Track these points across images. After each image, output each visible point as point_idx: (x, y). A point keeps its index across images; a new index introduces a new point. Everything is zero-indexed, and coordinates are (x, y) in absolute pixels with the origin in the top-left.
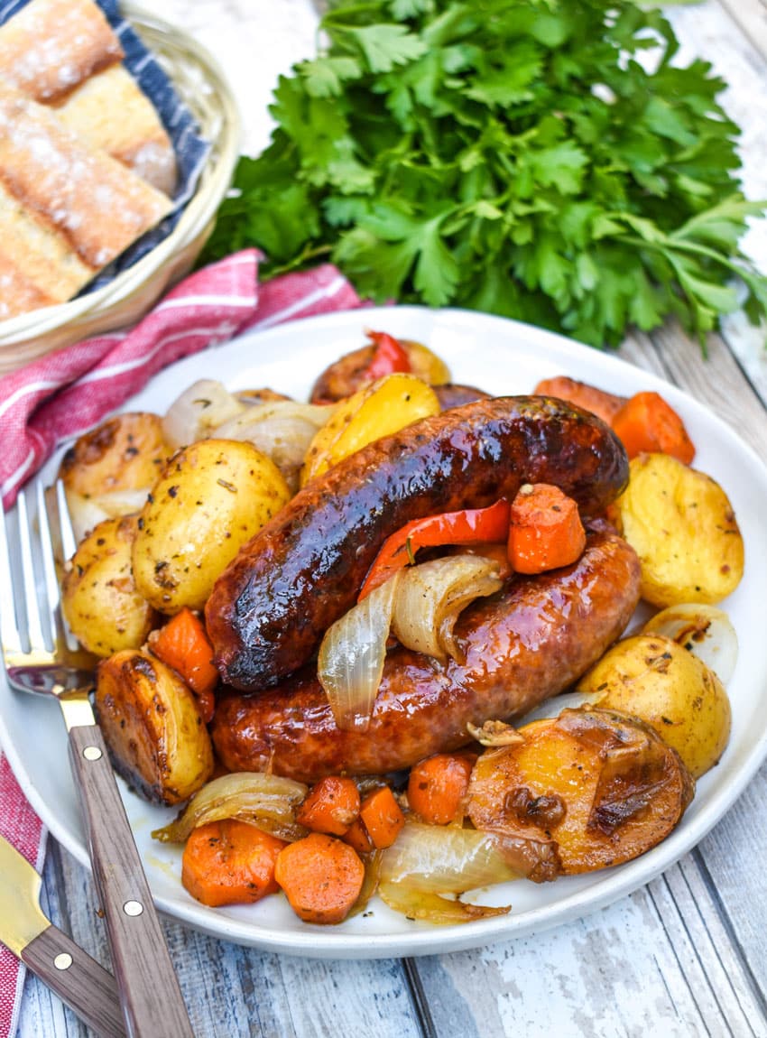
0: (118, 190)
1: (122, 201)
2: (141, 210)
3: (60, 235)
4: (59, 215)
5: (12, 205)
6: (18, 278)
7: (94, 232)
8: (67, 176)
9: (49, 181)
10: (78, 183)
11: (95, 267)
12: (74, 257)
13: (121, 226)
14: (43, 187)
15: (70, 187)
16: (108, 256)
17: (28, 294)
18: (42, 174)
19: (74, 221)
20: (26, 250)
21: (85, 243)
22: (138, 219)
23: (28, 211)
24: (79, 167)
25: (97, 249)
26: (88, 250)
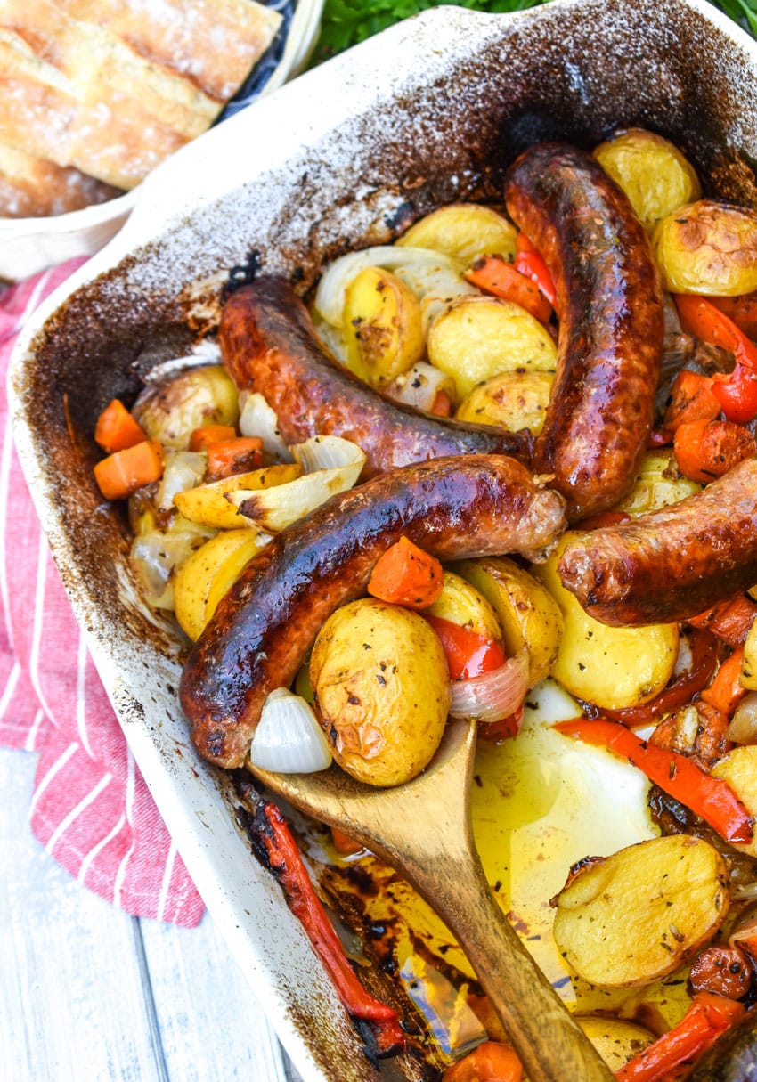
0: (230, 26)
1: (234, 36)
2: (253, 40)
3: (186, 82)
4: (183, 65)
5: (141, 63)
6: (160, 129)
7: (216, 72)
8: (183, 28)
9: (169, 37)
10: (194, 32)
11: (220, 100)
12: (202, 96)
13: (237, 60)
14: (165, 43)
15: (187, 37)
16: (231, 89)
17: (170, 140)
18: (162, 31)
19: (197, 68)
20: (161, 101)
21: (210, 82)
22: (251, 49)
23: (155, 66)
24: (192, 15)
25: (221, 85)
26: (213, 89)
